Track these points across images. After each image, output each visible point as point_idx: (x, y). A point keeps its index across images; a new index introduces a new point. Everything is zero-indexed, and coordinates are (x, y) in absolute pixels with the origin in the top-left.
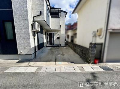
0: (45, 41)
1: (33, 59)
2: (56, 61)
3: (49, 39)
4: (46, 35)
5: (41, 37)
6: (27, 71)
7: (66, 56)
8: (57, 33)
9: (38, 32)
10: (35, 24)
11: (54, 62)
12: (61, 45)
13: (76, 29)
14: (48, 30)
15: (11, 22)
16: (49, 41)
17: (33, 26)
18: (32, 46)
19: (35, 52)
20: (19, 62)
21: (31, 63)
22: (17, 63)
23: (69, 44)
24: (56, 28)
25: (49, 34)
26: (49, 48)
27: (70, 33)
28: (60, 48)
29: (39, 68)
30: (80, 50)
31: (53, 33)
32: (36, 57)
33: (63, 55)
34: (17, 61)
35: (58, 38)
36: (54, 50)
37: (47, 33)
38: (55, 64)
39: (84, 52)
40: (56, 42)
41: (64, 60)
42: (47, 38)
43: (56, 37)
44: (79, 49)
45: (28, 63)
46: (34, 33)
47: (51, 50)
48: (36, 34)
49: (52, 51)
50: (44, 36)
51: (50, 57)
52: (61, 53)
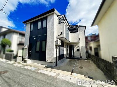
0: (65, 53)
1: (54, 67)
2: (72, 72)
3: (69, 51)
4: (66, 48)
5: (62, 50)
6: (49, 74)
7: (84, 69)
8: (76, 45)
9: (59, 46)
10: (57, 41)
11: (70, 73)
12: (81, 57)
13: (99, 41)
14: (68, 44)
15: (45, 41)
16: (69, 53)
17: (56, 42)
18: (55, 56)
19: (57, 61)
20: (46, 67)
21: (53, 70)
22: (45, 67)
23: (91, 57)
24: (76, 41)
25: (69, 46)
26: (69, 60)
27: (93, 45)
28: (80, 61)
29: (58, 75)
30: (104, 65)
31: (73, 46)
32: (57, 65)
33: (81, 68)
34: (45, 66)
35: (78, 50)
36: (73, 62)
37: (68, 46)
38: (71, 74)
39: (108, 68)
40: (76, 54)
41: (81, 73)
42: (67, 50)
43: (75, 49)
44: (102, 63)
45: (51, 69)
46: (56, 46)
47: (70, 61)
48: (58, 47)
49: (71, 63)
50: (65, 49)
51: (68, 67)
52: (80, 66)
